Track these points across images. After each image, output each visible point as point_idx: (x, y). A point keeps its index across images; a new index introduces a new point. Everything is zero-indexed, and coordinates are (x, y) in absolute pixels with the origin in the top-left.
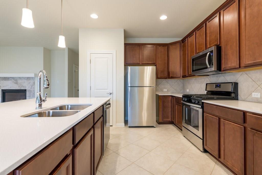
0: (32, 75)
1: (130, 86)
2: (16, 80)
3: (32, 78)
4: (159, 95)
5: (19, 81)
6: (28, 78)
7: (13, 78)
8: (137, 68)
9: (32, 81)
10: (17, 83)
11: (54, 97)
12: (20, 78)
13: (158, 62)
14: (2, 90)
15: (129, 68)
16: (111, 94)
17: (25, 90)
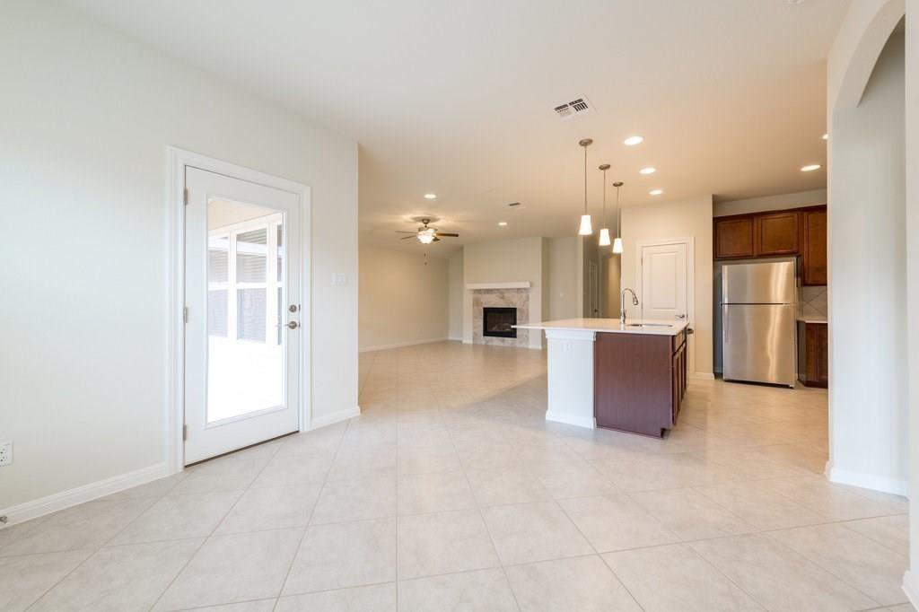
0: (526, 285)
1: (726, 302)
2: (502, 293)
3: (525, 289)
4: (807, 322)
5: (506, 295)
6: (519, 290)
7: (498, 290)
8: (750, 268)
9: (524, 295)
10: (503, 298)
11: (554, 319)
12: (507, 289)
13: (806, 249)
14: (485, 309)
15: (726, 269)
16: (683, 316)
17: (515, 309)
